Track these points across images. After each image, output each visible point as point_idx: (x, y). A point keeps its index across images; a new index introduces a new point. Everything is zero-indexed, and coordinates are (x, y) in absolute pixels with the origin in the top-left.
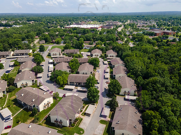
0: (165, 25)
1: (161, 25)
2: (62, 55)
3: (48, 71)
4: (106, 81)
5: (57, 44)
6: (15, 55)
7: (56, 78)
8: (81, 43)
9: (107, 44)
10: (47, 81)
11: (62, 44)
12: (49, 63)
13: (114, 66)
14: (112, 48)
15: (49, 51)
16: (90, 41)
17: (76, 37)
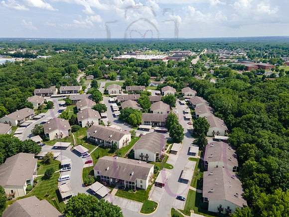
0: (259, 56)
1: (254, 56)
2: (123, 94)
3: (113, 111)
4: (187, 122)
5: (111, 80)
6: (61, 92)
7: (127, 116)
8: (146, 78)
9: (181, 80)
10: (115, 121)
11: (118, 81)
12: (110, 102)
13: (195, 106)
14: (188, 86)
15: (104, 89)
16: (156, 76)
17: (136, 71)
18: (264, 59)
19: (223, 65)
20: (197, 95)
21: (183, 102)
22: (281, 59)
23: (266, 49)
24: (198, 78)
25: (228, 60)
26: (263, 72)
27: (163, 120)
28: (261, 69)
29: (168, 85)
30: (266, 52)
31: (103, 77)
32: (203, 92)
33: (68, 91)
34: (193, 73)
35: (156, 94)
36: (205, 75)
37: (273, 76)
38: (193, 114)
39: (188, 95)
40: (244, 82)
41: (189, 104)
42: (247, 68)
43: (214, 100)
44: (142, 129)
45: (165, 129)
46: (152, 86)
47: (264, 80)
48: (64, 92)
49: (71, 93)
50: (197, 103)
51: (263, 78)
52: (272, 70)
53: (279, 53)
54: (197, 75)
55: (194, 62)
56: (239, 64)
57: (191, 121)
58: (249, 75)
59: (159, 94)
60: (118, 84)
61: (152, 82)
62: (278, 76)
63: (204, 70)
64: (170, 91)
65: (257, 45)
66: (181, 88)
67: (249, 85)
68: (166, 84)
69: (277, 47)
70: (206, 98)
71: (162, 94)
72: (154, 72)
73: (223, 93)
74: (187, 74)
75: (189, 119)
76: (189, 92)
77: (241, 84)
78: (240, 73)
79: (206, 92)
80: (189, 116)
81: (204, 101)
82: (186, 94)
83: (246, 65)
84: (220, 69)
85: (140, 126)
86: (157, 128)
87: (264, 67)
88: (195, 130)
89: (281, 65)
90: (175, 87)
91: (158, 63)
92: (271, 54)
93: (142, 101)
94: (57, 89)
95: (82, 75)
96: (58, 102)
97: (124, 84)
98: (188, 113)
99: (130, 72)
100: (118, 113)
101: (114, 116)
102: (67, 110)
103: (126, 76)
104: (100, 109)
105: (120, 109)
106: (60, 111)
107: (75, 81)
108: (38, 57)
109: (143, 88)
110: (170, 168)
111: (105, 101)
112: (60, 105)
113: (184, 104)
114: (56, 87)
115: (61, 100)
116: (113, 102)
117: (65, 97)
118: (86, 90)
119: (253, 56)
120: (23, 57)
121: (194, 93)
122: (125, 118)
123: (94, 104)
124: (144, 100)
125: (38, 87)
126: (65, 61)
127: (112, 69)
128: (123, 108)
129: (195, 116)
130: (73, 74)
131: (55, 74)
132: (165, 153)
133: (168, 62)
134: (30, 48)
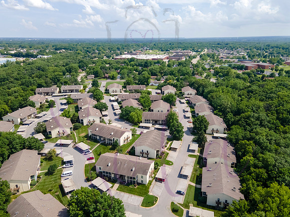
2: (123, 93)
3: (114, 110)
4: (187, 120)
5: (111, 79)
6: (62, 91)
7: (128, 114)
8: (146, 77)
9: (181, 79)
10: (116, 120)
11: (118, 80)
12: (111, 101)
13: (195, 105)
14: (188, 85)
15: (104, 88)
16: (157, 75)
17: (136, 70)
18: (264, 59)
19: (223, 64)
20: (197, 94)
21: (183, 101)
22: (281, 59)
23: (266, 49)
24: (198, 77)
25: (228, 59)
26: (263, 72)
27: (164, 118)
28: (261, 69)
29: (169, 84)
30: (266, 52)
31: (104, 76)
32: (203, 91)
33: (69, 90)
34: (193, 72)
35: (157, 93)
36: (205, 74)
37: (272, 75)
38: (193, 112)
39: (188, 94)
40: (243, 82)
41: (189, 103)
42: (247, 68)
43: (214, 99)
44: (142, 127)
45: (164, 127)
46: (152, 85)
47: (264, 79)
48: (65, 91)
49: (72, 92)
50: (197, 102)
51: (263, 77)
52: (272, 69)
53: (279, 53)
54: (197, 74)
55: (195, 61)
56: (239, 63)
57: (191, 120)
58: (249, 74)
59: (159, 93)
60: (119, 83)
61: (152, 81)
62: (277, 75)
63: (204, 69)
64: (170, 90)
65: (257, 45)
66: (182, 87)
67: (249, 84)
68: (166, 83)
69: (277, 47)
70: (205, 97)
71: (163, 93)
72: (154, 71)
73: (223, 92)
74: (188, 73)
75: (189, 118)
76: (189, 91)
77: (240, 83)
78: (240, 72)
79: (206, 91)
80: (189, 114)
81: (204, 100)
82: (186, 93)
83: (246, 65)
84: (220, 68)
85: (141, 125)
86: (157, 126)
87: (264, 67)
88: (195, 128)
89: (281, 65)
90: (175, 86)
91: (158, 62)
92: (271, 54)
93: (142, 100)
94: (58, 88)
95: (82, 74)
96: (59, 101)
97: (125, 83)
98: (187, 111)
99: (130, 71)
100: (119, 112)
101: (115, 114)
102: (69, 108)
103: (126, 75)
104: (101, 108)
105: (121, 107)
106: (62, 110)
107: (76, 80)
108: (39, 57)
109: (144, 87)
110: (170, 165)
111: (106, 100)
112: (62, 104)
113: (183, 103)
114: (57, 86)
115: (62, 99)
116: (113, 101)
117: (67, 96)
118: (87, 89)
119: (253, 56)
120: (23, 56)
121: (193, 92)
122: (126, 117)
123: (95, 103)
124: (144, 99)
125: (40, 86)
126: (65, 60)
127: (112, 68)
128: (124, 107)
129: (194, 115)
130: (74, 73)
131: (56, 73)
132: (165, 150)
133: (169, 61)
134: (31, 47)
